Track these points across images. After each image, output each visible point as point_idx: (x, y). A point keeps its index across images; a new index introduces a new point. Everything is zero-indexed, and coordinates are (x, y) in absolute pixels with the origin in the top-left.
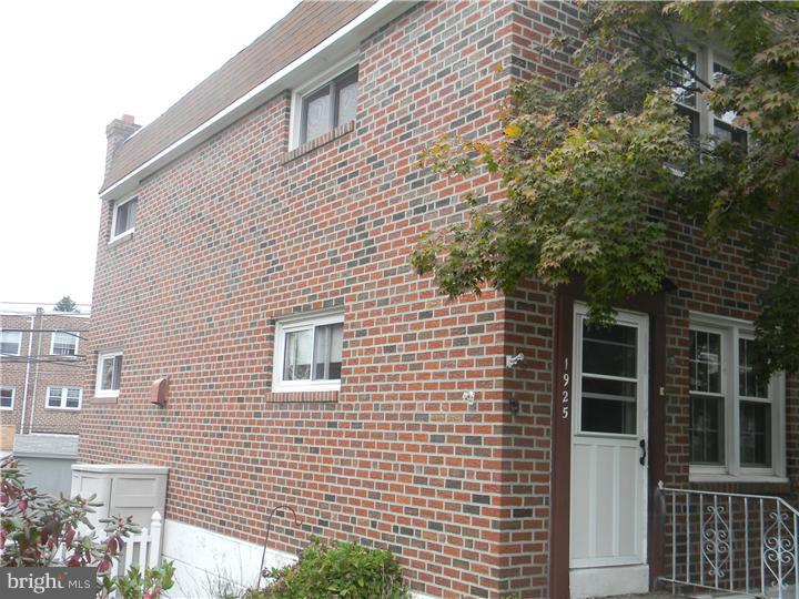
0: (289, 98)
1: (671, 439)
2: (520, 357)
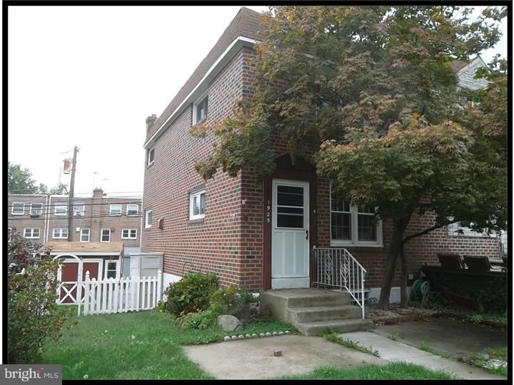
0: (192, 106)
1: (321, 230)
2: (246, 200)
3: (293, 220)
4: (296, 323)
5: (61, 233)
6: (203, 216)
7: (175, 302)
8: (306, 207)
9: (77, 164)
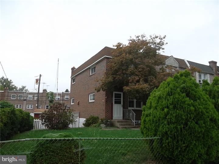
0: (90, 69)
1: (126, 105)
3: (118, 102)
4: (118, 126)
5: (30, 106)
6: (94, 101)
7: (88, 123)
8: (122, 99)
9: (41, 81)
